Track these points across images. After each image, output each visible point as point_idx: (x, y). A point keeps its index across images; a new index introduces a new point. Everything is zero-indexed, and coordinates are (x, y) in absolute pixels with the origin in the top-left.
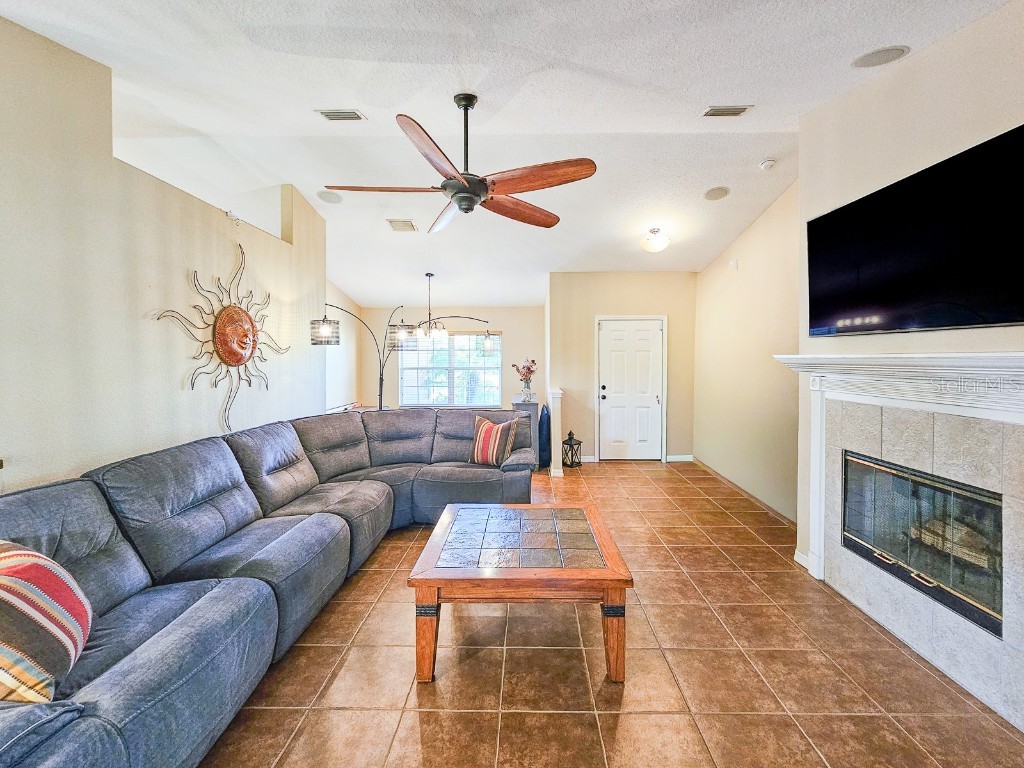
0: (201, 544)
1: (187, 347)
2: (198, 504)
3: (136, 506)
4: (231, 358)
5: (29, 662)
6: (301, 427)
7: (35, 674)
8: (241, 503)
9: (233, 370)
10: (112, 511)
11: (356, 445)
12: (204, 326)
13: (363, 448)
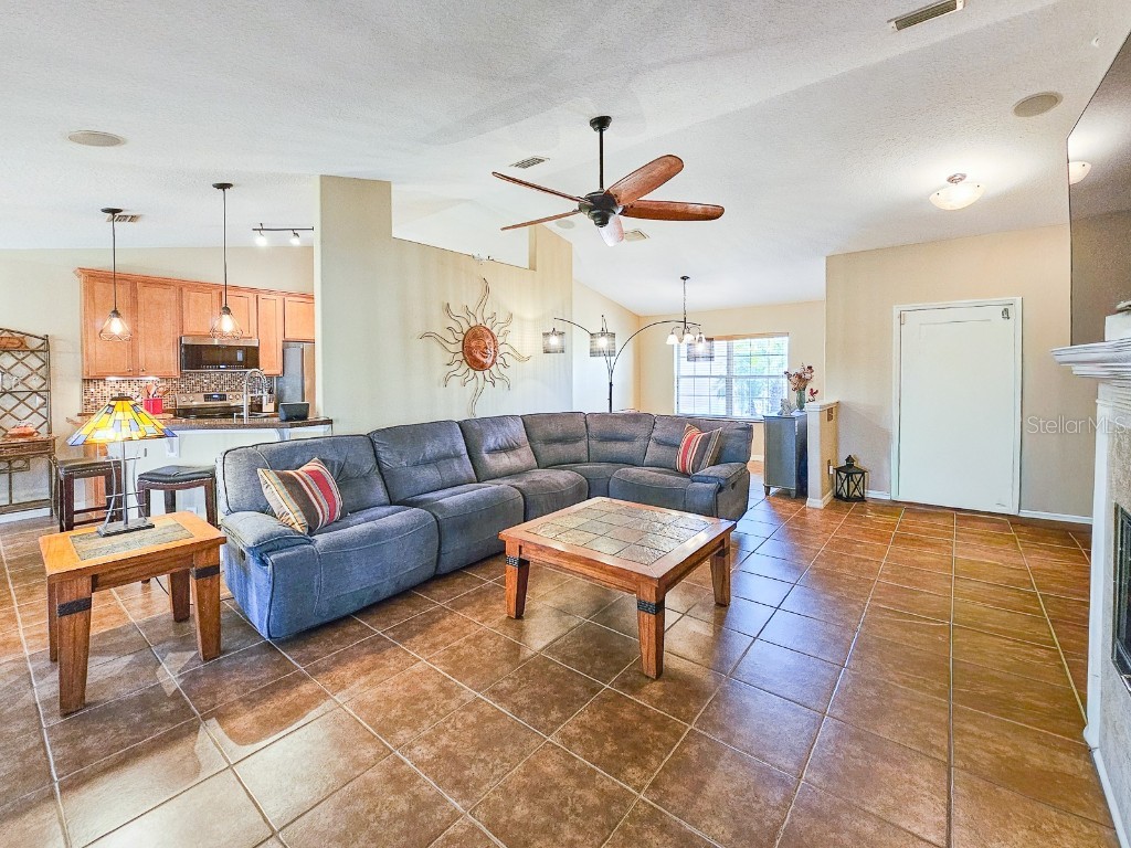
0: (421, 487)
1: (443, 357)
2: (427, 463)
3: (387, 456)
4: (476, 365)
5: (301, 513)
6: (529, 422)
7: (302, 519)
8: (457, 468)
9: (479, 373)
10: (375, 455)
11: (577, 441)
12: (455, 341)
13: (582, 445)
